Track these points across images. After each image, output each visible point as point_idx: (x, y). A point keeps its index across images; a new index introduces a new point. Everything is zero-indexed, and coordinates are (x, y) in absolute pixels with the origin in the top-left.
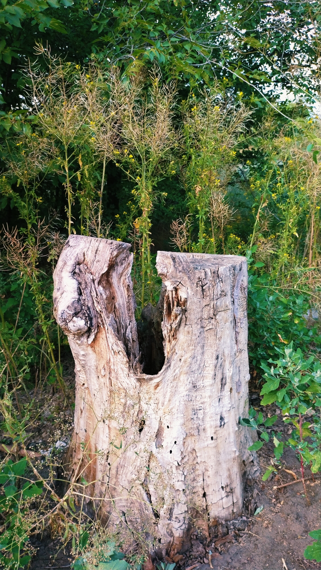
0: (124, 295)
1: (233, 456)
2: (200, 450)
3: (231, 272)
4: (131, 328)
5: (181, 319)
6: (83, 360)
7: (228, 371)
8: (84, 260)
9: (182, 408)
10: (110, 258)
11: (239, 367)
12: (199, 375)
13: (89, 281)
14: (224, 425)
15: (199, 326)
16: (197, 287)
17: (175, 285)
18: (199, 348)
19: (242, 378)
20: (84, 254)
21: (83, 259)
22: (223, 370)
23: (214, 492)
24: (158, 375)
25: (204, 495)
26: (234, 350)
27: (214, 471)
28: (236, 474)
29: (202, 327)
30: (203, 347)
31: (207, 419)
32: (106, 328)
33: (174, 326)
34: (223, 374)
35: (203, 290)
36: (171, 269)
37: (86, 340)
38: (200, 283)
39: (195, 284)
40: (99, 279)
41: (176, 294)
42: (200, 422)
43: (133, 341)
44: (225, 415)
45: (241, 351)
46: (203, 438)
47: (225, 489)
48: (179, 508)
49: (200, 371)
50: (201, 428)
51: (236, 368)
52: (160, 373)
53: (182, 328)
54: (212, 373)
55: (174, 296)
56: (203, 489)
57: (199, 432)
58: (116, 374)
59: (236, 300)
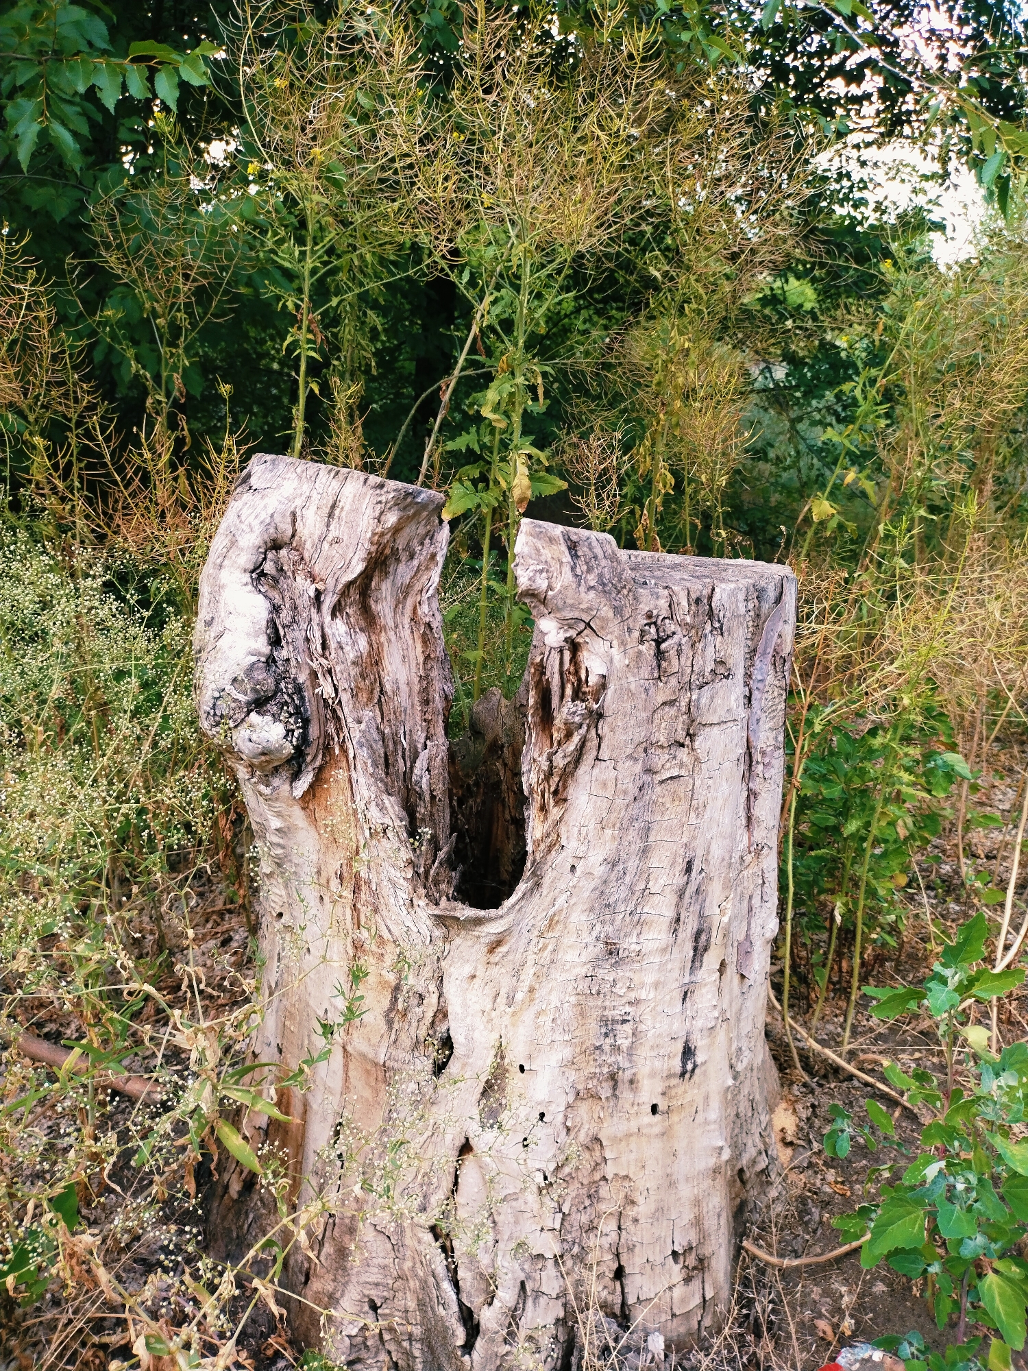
0: (412, 655)
1: (712, 1162)
2: (616, 1140)
3: (751, 606)
4: (430, 759)
5: (583, 742)
6: (279, 845)
7: (718, 911)
8: (293, 536)
9: (568, 1013)
10: (374, 534)
11: (751, 897)
12: (628, 919)
13: (304, 602)
14: (693, 1070)
15: (638, 768)
16: (642, 642)
17: (572, 633)
18: (632, 835)
19: (756, 930)
20: (294, 515)
21: (289, 533)
22: (702, 908)
23: (648, 1267)
24: (500, 911)
25: (619, 1274)
26: (741, 847)
27: (653, 1207)
28: (719, 1216)
29: (649, 771)
30: (646, 832)
31: (644, 1052)
32: (351, 755)
33: (560, 761)
34: (701, 916)
35: (660, 655)
36: (564, 579)
37: (287, 787)
38: (653, 630)
39: (636, 634)
40: (335, 598)
41: (574, 660)
42: (620, 1058)
43: (433, 797)
44: (699, 1042)
45: (758, 850)
46: (627, 1106)
47: (681, 1258)
48: (540, 1310)
49: (631, 906)
50: (624, 1076)
51: (741, 900)
52: (507, 903)
53: (584, 768)
54: (670, 913)
55: (567, 665)
56: (618, 1255)
57: (615, 1087)
58: (376, 895)
59: (756, 694)
